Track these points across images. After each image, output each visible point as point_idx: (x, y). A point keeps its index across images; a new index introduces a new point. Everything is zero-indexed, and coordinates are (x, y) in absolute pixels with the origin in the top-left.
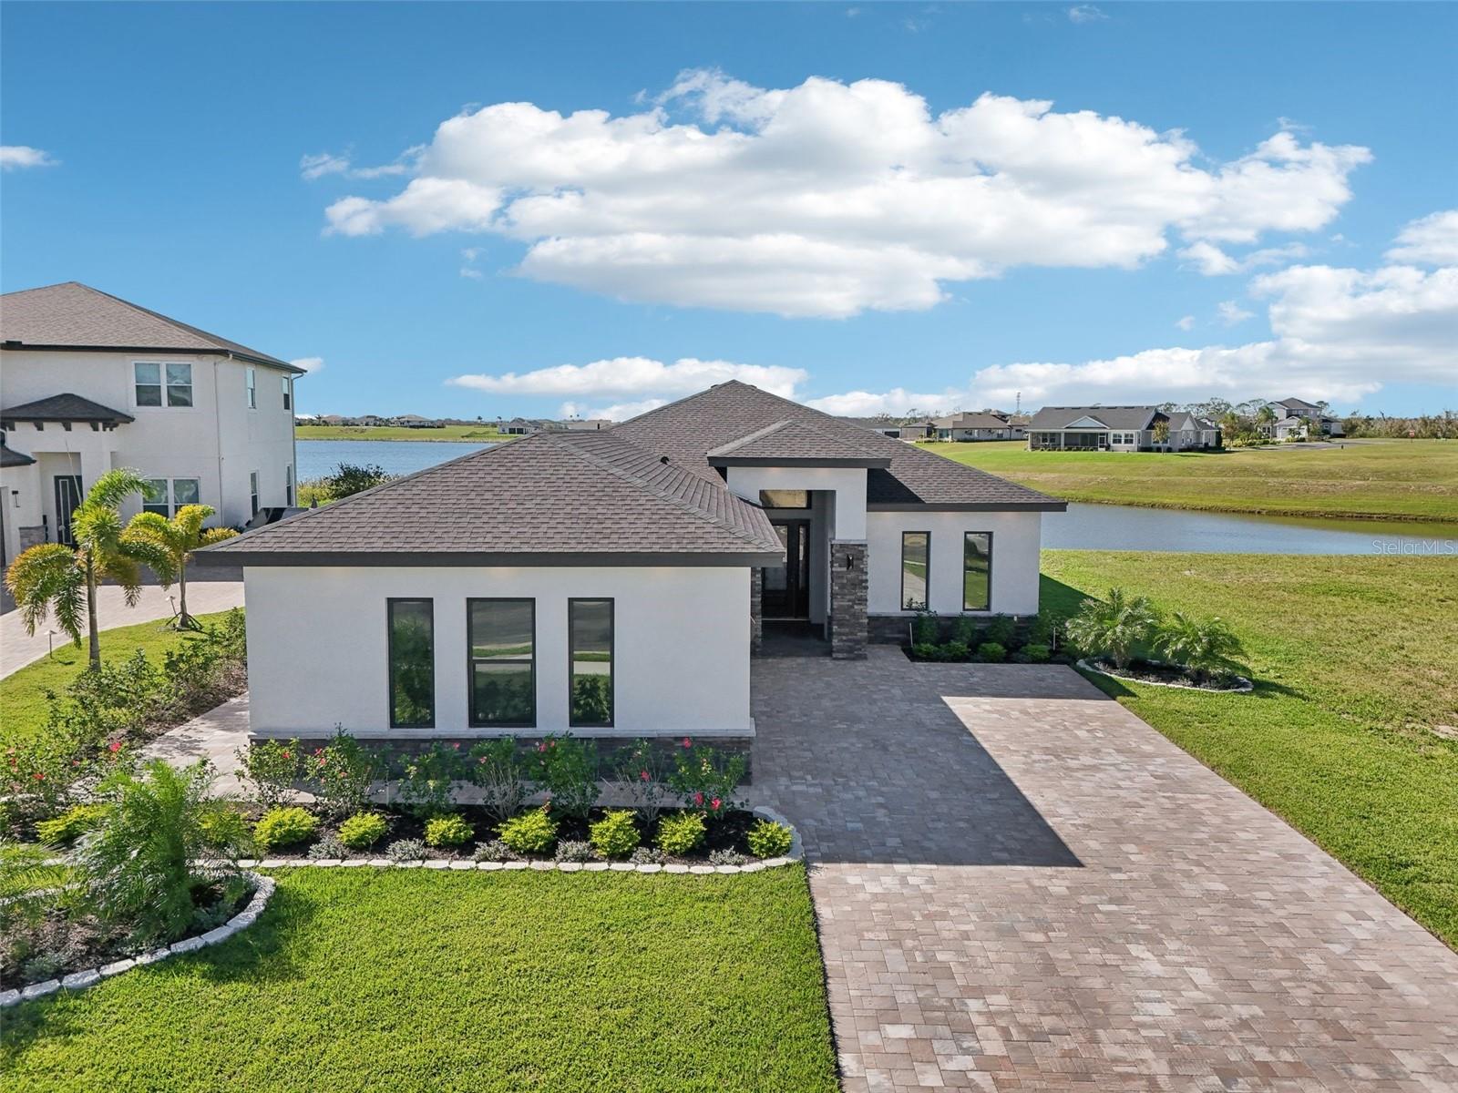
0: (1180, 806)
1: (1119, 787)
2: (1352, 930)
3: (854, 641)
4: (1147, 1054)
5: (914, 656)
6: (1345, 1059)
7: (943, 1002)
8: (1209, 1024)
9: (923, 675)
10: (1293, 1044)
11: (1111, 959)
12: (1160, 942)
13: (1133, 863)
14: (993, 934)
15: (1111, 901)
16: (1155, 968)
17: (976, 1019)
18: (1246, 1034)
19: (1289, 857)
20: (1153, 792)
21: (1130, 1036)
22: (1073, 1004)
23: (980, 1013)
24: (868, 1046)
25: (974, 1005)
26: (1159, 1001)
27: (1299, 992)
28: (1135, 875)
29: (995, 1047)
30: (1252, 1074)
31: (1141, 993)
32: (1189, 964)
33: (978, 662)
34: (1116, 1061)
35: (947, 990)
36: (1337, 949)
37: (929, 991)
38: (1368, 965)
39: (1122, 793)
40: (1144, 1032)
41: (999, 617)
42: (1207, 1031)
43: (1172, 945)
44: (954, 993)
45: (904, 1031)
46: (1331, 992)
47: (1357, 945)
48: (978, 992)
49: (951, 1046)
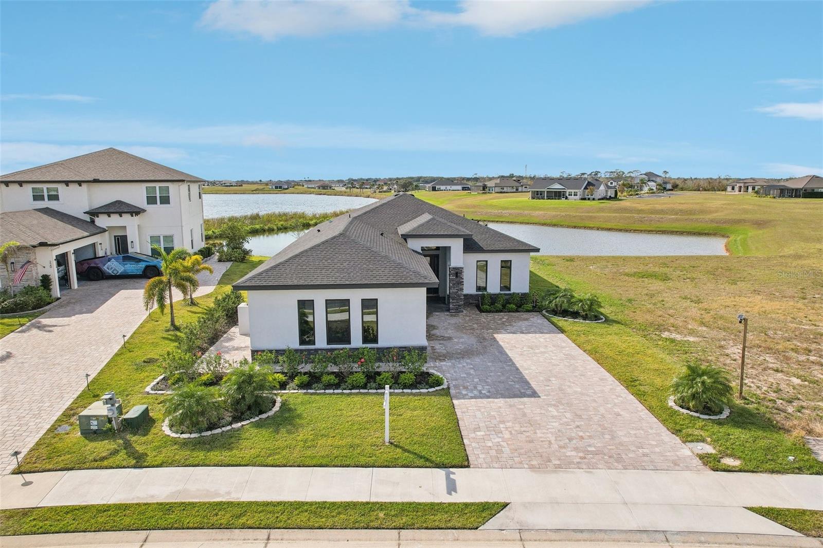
0: (571, 365)
1: (552, 359)
2: (615, 400)
3: (459, 305)
4: (550, 435)
5: (481, 311)
6: (603, 434)
7: (493, 425)
8: (568, 427)
9: (485, 318)
10: (590, 431)
11: (543, 412)
12: (558, 406)
13: (553, 384)
14: (508, 407)
15: (545, 395)
16: (555, 413)
17: (502, 429)
18: (578, 429)
19: (602, 380)
20: (563, 360)
21: (546, 431)
22: (531, 424)
23: (503, 428)
24: (472, 437)
25: (502, 426)
26: (555, 422)
27: (596, 418)
28: (553, 387)
29: (507, 435)
30: (577, 439)
31: (550, 420)
32: (565, 412)
33: (505, 312)
34: (541, 437)
35: (494, 422)
36: (609, 406)
37: (489, 423)
38: (617, 410)
39: (553, 361)
40: (549, 430)
41: (514, 293)
42: (567, 429)
43: (561, 407)
44: (496, 423)
45: (482, 433)
46: (604, 417)
47: (615, 405)
48: (503, 422)
49: (495, 436)
